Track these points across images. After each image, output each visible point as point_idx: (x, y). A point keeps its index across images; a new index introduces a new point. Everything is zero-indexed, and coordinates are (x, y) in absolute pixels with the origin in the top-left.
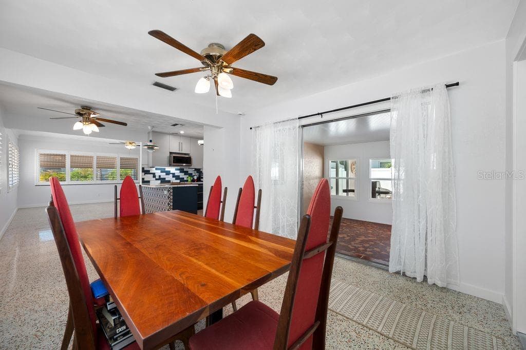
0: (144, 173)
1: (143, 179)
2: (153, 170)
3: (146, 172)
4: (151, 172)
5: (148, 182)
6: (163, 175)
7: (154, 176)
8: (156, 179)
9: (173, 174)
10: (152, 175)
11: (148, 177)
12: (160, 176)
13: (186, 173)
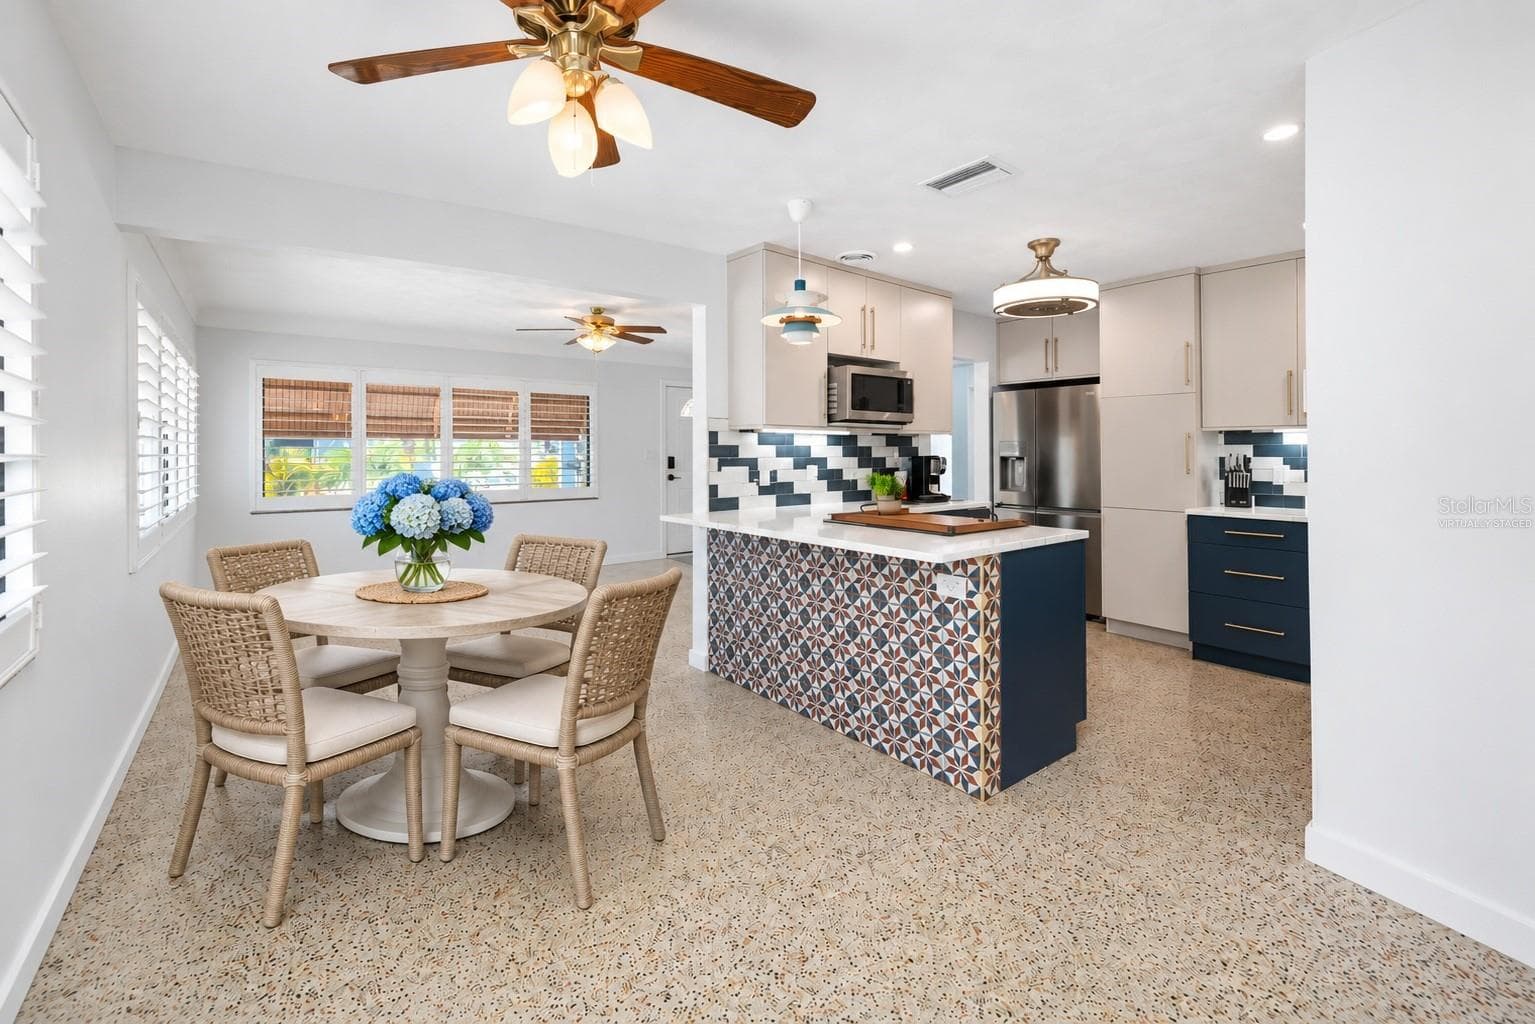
0: (715, 460)
1: (713, 490)
2: (749, 447)
3: (725, 455)
4: (742, 455)
5: (732, 504)
6: (785, 469)
7: (754, 475)
8: (763, 491)
9: (821, 462)
10: (745, 470)
11: (733, 481)
12: (773, 475)
13: (864, 457)
